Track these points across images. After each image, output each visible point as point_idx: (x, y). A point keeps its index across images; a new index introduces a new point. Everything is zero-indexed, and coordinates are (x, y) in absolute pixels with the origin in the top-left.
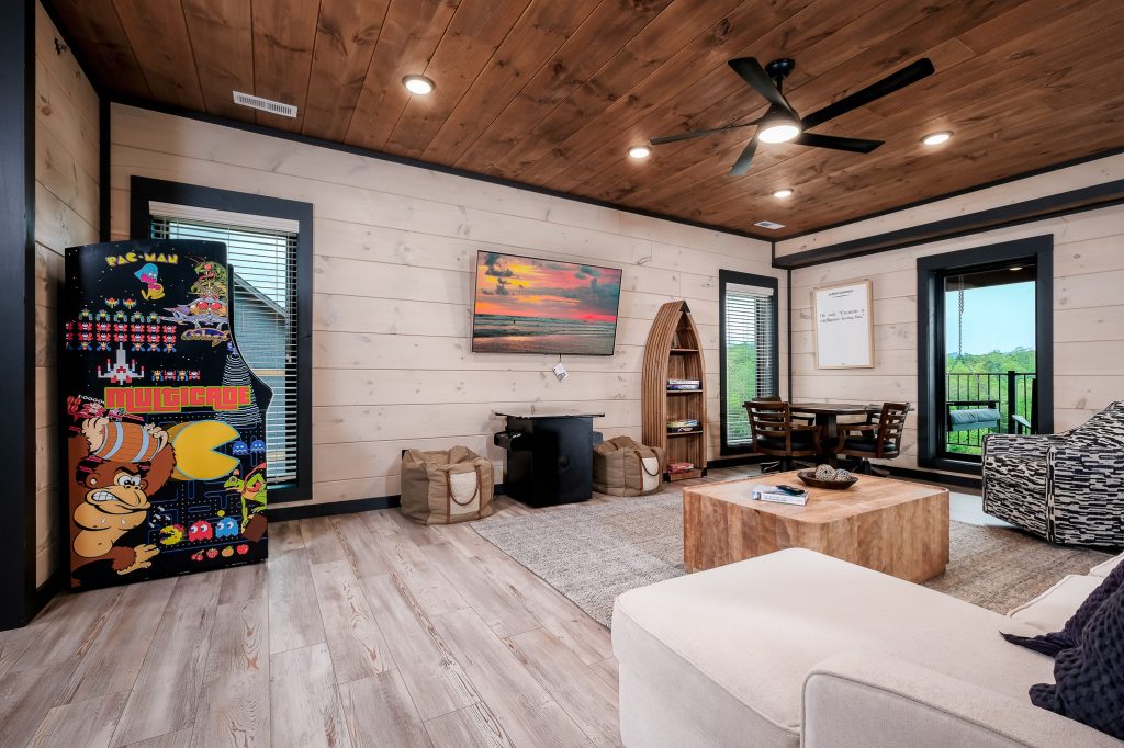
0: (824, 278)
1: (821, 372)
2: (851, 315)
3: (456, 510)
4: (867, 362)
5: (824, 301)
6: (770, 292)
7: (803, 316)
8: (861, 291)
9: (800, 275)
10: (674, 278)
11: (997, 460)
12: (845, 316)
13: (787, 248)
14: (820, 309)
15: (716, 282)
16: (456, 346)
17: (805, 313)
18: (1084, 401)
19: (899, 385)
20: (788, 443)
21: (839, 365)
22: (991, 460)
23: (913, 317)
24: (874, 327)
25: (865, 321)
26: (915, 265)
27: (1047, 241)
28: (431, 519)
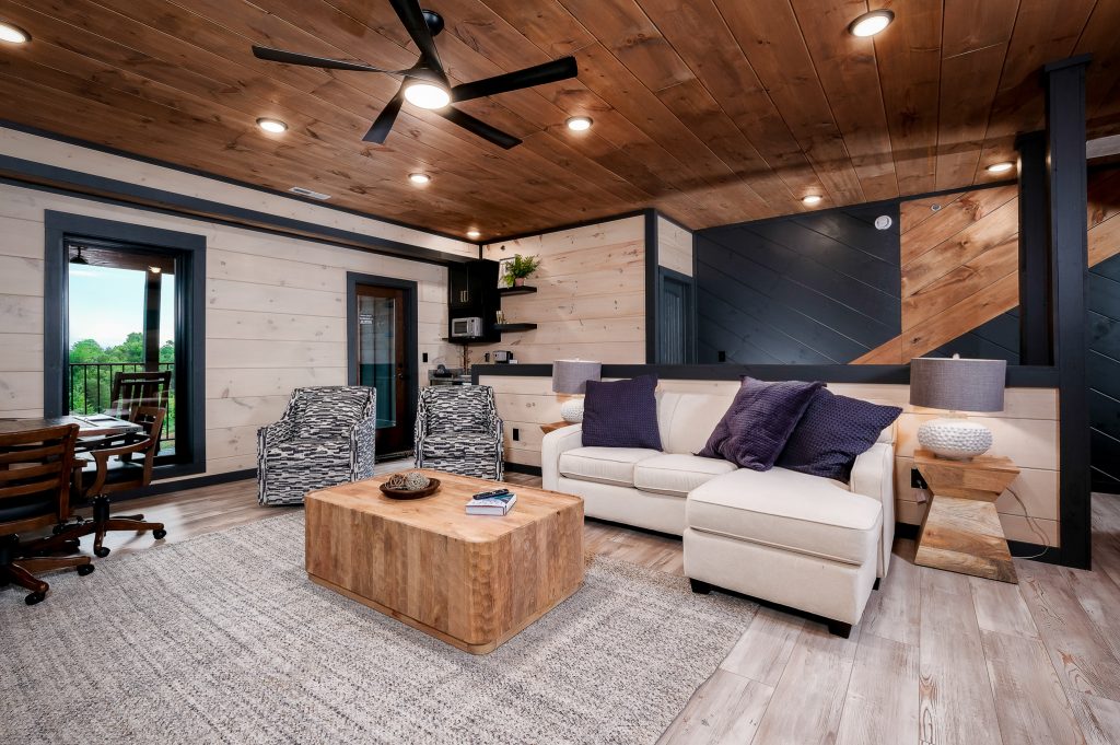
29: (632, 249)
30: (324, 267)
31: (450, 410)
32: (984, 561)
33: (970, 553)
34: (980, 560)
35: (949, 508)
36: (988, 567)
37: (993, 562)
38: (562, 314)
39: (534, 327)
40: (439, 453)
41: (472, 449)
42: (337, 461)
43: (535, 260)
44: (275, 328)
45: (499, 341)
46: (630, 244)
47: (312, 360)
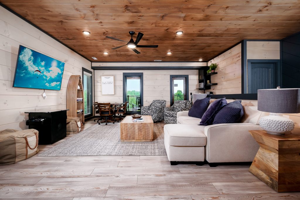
0: (103, 73)
1: (103, 96)
2: (110, 83)
3: (30, 152)
4: (113, 94)
5: (104, 79)
6: (91, 75)
7: (98, 82)
8: (112, 78)
9: (96, 72)
10: (73, 68)
11: (144, 111)
12: (108, 83)
13: (95, 65)
14: (102, 81)
15: (81, 71)
16: (3, 84)
17: (98, 81)
18: (147, 100)
19: (119, 98)
20: (110, 112)
21: (107, 94)
22: (143, 111)
23: (122, 85)
24: (115, 86)
25: (113, 85)
26: (122, 74)
27: (142, 73)
28: (17, 160)
29: (238, 56)
30: (165, 75)
31: (177, 106)
32: (268, 178)
33: (265, 173)
34: (267, 177)
35: (263, 153)
36: (269, 180)
37: (271, 179)
38: (222, 79)
39: (216, 84)
40: (168, 115)
41: (174, 115)
42: (151, 114)
43: (217, 64)
44: (155, 88)
45: (210, 89)
46: (238, 54)
47: (162, 95)
